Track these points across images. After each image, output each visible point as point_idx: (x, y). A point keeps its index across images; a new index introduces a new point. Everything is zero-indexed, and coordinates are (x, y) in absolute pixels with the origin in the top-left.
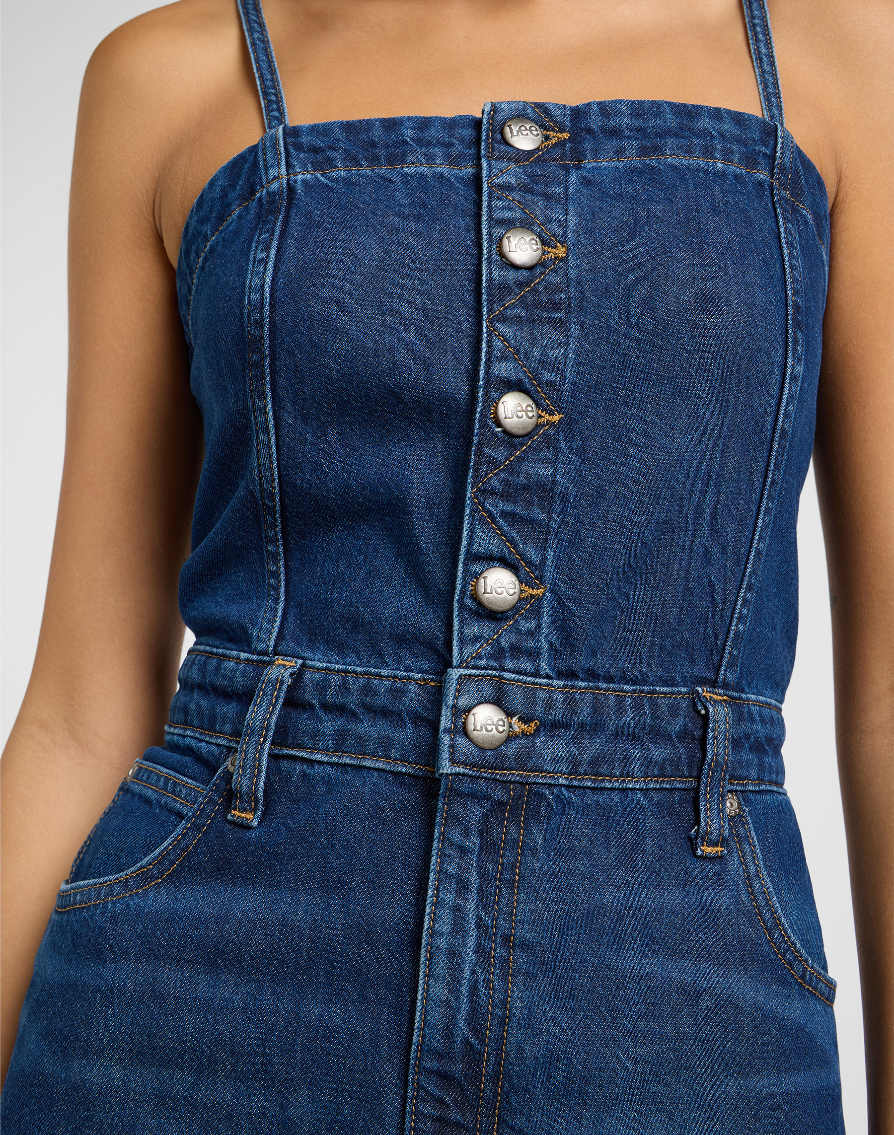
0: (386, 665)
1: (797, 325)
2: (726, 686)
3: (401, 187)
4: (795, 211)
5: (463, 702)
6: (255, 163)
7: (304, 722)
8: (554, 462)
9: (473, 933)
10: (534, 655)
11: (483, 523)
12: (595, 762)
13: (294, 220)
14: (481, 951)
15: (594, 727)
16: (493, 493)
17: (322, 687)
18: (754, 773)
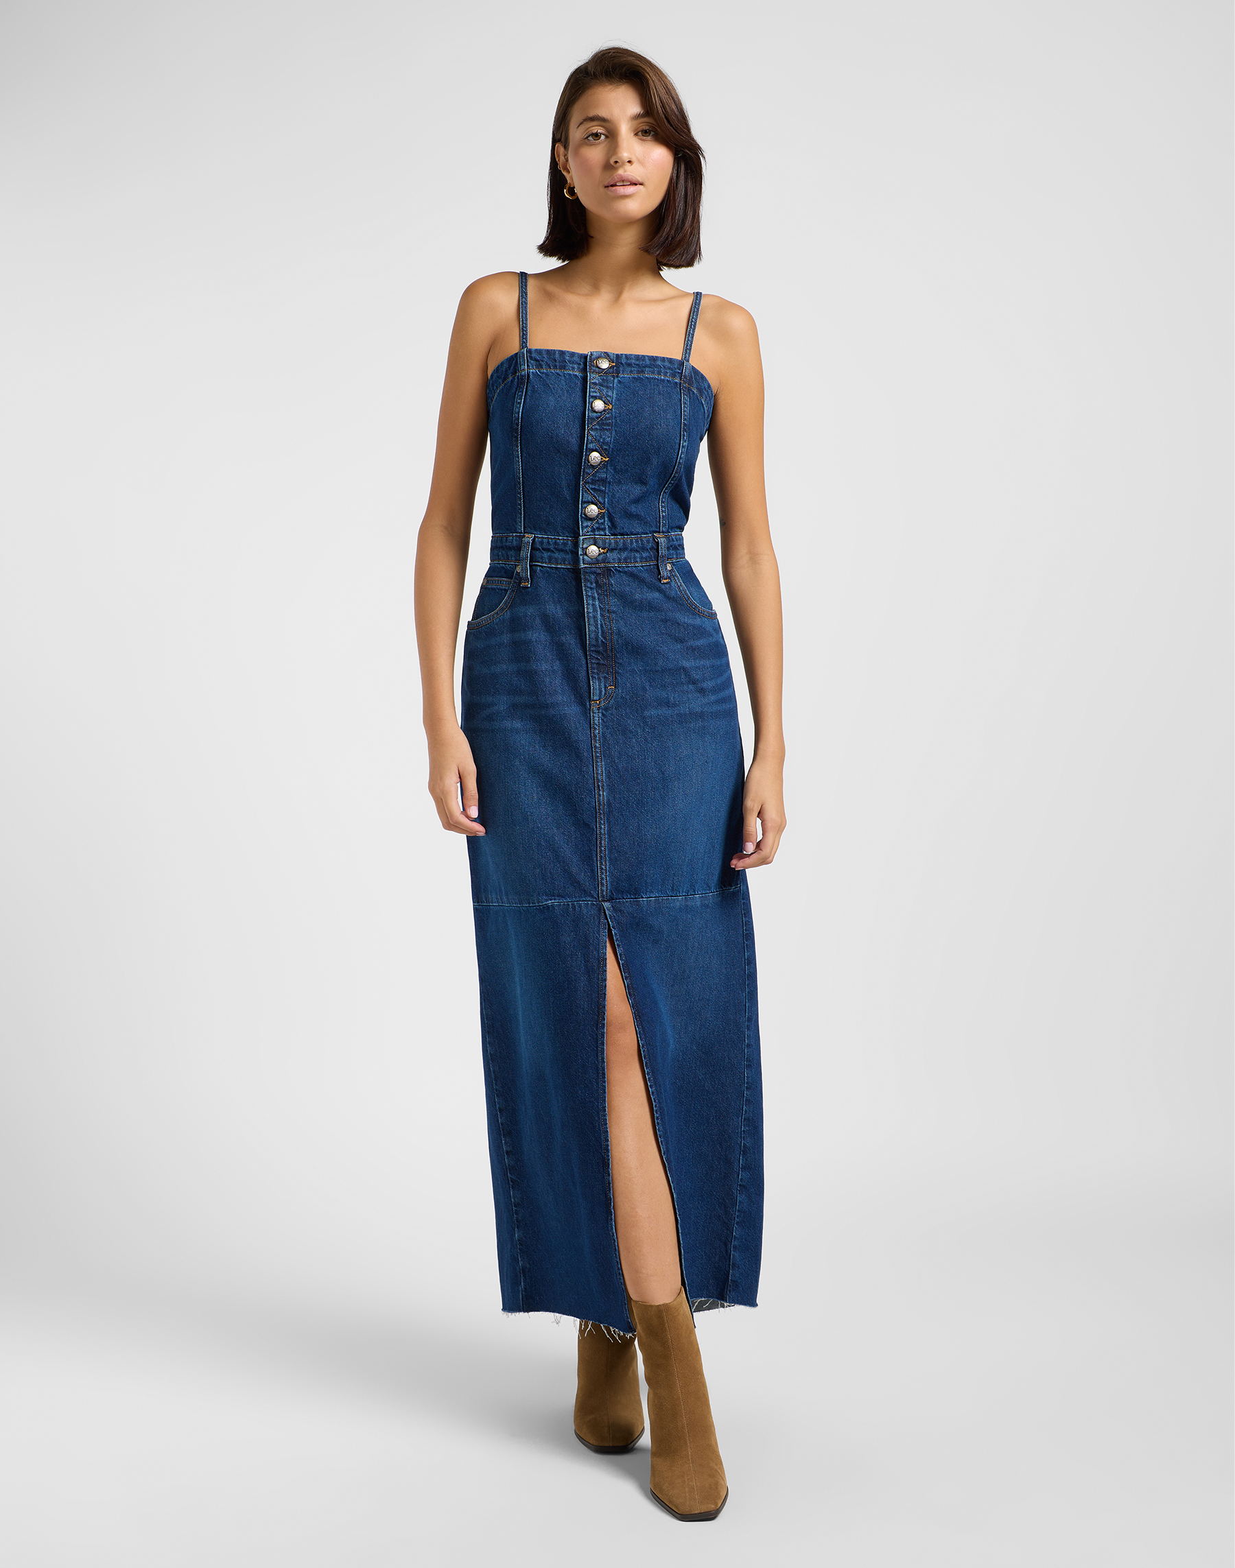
0: (560, 536)
1: (685, 430)
2: (663, 532)
3: (563, 378)
5: (585, 546)
6: (516, 360)
7: (538, 554)
8: (606, 473)
9: (599, 610)
10: (604, 529)
11: (586, 492)
12: (625, 559)
13: (529, 388)
14: (602, 615)
15: (624, 549)
16: (588, 483)
17: (542, 543)
18: (675, 556)
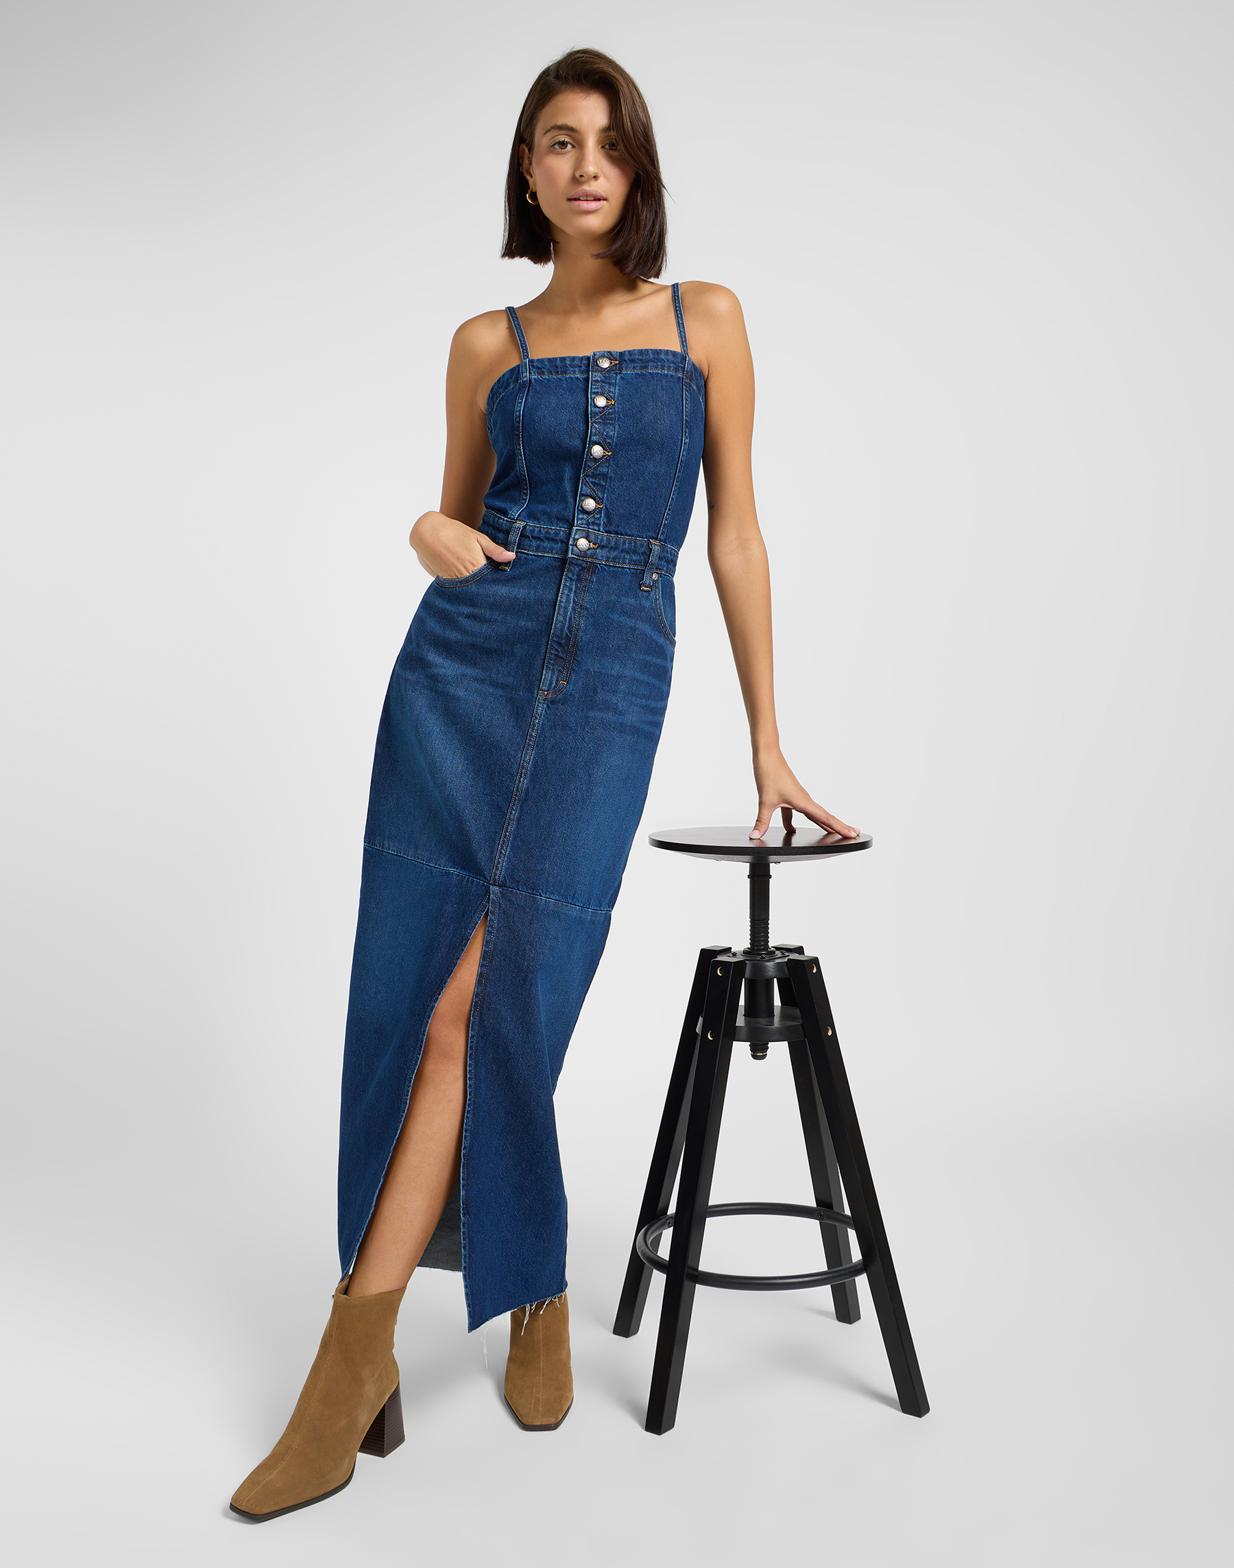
0: (554, 526)
1: (686, 427)
2: (660, 540)
3: (565, 382)
4: (690, 386)
5: (577, 537)
6: (519, 371)
7: (526, 542)
8: (608, 467)
9: (572, 603)
10: (599, 525)
11: (585, 485)
12: (614, 558)
13: (531, 391)
14: (574, 609)
16: (589, 476)
17: (533, 531)
18: (665, 569)
